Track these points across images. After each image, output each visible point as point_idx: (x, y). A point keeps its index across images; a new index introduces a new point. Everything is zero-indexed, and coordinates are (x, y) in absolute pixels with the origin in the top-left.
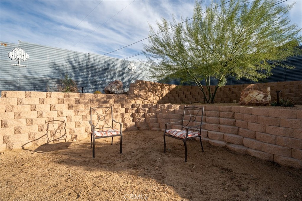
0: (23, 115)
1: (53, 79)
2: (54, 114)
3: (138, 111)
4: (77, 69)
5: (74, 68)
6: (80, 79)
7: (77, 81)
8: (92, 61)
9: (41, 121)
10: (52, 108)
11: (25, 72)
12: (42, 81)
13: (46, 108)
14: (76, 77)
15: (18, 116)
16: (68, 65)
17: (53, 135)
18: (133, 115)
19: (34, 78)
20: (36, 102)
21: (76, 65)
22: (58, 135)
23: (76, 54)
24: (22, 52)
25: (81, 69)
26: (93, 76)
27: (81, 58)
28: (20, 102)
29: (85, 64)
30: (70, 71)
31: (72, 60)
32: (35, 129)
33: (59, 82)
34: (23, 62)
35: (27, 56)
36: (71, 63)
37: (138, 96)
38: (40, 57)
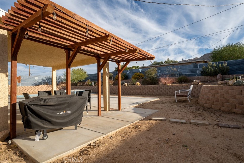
1: (42, 82)
2: (46, 88)
3: (60, 88)
5: (47, 79)
6: (48, 81)
7: (47, 82)
11: (37, 81)
12: (40, 83)
14: (47, 81)
16: (45, 79)
21: (47, 78)
24: (37, 77)
25: (48, 79)
27: (48, 77)
28: (41, 86)
29: (49, 78)
30: (46, 80)
31: (46, 77)
33: (44, 82)
34: (37, 79)
35: (38, 78)
36: (46, 78)
37: (61, 85)
38: (40, 78)
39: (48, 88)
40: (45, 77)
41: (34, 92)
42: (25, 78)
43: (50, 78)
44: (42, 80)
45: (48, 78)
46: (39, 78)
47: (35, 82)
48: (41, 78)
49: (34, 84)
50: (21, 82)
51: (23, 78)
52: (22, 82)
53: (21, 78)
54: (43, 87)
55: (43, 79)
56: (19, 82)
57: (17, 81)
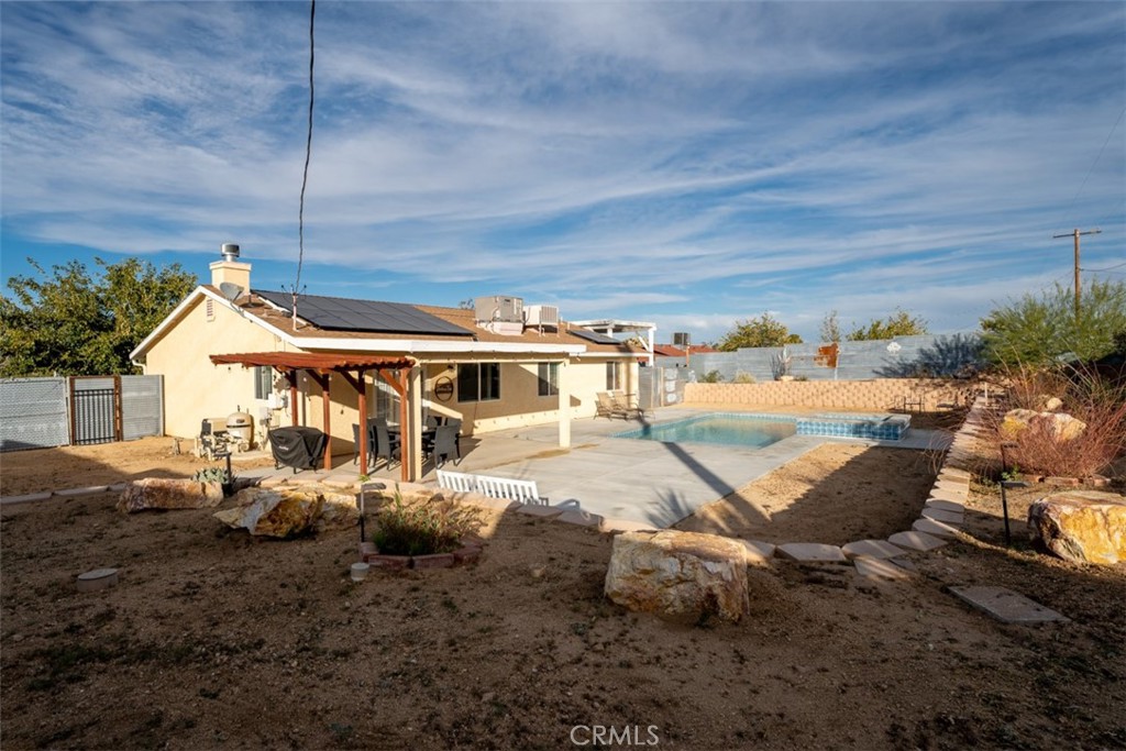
0: (883, 391)
2: (900, 393)
4: (946, 350)
5: (941, 351)
6: (949, 361)
7: (945, 364)
8: (963, 340)
9: (892, 395)
10: (899, 388)
11: (898, 359)
12: (911, 365)
13: (895, 388)
14: (944, 359)
15: (881, 392)
16: (935, 349)
17: (897, 404)
18: (966, 398)
19: (905, 365)
20: (890, 385)
21: (943, 347)
22: (900, 404)
23: (944, 337)
24: (896, 344)
25: (949, 350)
26: (964, 356)
27: (949, 339)
29: (953, 345)
30: (937, 354)
31: (939, 343)
32: (888, 399)
34: (897, 352)
35: (900, 347)
36: (938, 346)
37: (984, 380)
38: (911, 347)
39: (910, 392)
40: (932, 341)
41: (860, 404)
42: (853, 350)
43: (957, 348)
44: (918, 355)
45: (947, 345)
46: (906, 349)
47: (888, 365)
48: (917, 347)
49: (881, 371)
50: (837, 366)
51: (846, 350)
52: (842, 366)
53: (838, 350)
54: (888, 388)
55: (922, 351)
56: (832, 363)
57: (825, 361)
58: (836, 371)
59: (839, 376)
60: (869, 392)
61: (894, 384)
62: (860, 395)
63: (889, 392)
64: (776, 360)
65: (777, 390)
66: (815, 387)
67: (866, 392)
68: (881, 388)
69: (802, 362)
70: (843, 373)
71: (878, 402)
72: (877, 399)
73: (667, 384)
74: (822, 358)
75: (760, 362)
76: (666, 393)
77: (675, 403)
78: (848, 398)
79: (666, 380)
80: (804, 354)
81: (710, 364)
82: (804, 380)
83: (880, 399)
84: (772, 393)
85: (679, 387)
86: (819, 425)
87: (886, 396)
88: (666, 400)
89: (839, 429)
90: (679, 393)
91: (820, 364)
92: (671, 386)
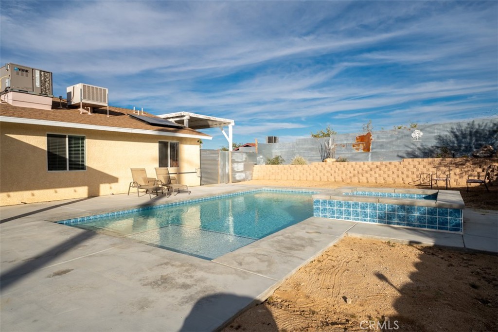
0: (410, 169)
1: (438, 147)
2: (425, 170)
4: (461, 136)
5: (456, 136)
6: (463, 145)
8: (477, 127)
9: (418, 173)
10: (424, 167)
13: (421, 167)
14: (459, 142)
15: (408, 170)
17: (423, 181)
19: (425, 149)
20: (416, 163)
21: (457, 133)
22: (425, 181)
23: (459, 125)
25: (464, 136)
26: (477, 141)
27: (464, 126)
29: (468, 131)
30: (454, 139)
31: (455, 130)
32: (415, 176)
33: (443, 149)
38: (430, 133)
39: (435, 170)
40: (449, 129)
41: (390, 181)
42: (383, 138)
43: (471, 134)
44: (437, 141)
45: (462, 132)
46: (428, 135)
47: (410, 150)
48: (436, 134)
49: (405, 155)
50: (371, 151)
51: (378, 138)
52: (374, 150)
53: (371, 138)
54: (415, 166)
55: (440, 138)
56: (367, 149)
57: (361, 146)
58: (370, 155)
59: (372, 159)
60: (398, 170)
61: (419, 163)
62: (390, 173)
63: (415, 170)
64: (324, 147)
65: (322, 169)
66: (352, 166)
67: (395, 170)
68: (408, 166)
69: (344, 148)
70: (376, 156)
71: (405, 179)
72: (404, 176)
73: (235, 165)
74: (358, 145)
75: (312, 149)
76: (234, 172)
77: (244, 180)
78: (380, 176)
79: (233, 161)
80: (345, 142)
81: (276, 151)
82: (344, 161)
83: (408, 176)
84: (318, 172)
85: (247, 168)
86: (341, 206)
87: (413, 173)
88: (234, 178)
89: (368, 211)
90: (248, 173)
91: (357, 149)
92: (240, 167)
